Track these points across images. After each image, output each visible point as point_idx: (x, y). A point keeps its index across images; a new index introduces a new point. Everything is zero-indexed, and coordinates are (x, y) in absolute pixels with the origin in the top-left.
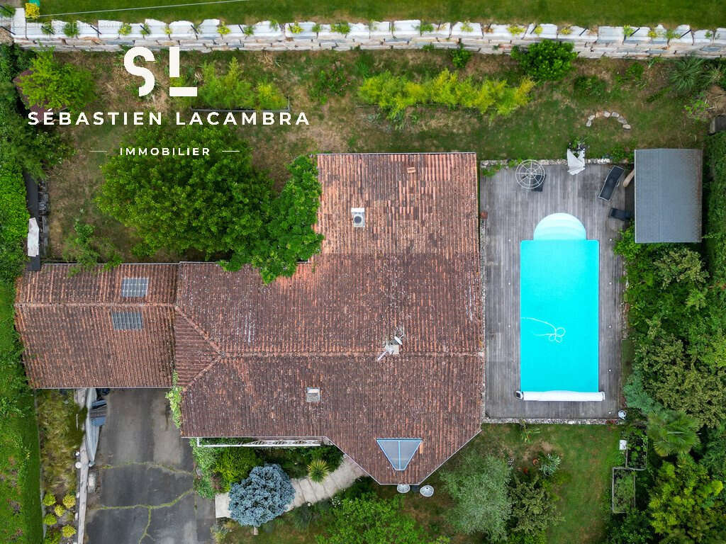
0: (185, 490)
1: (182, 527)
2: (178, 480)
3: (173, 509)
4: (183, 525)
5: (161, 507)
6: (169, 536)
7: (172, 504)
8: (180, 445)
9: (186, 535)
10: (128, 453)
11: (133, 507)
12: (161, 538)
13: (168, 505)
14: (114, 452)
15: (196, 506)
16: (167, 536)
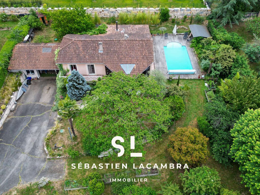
0: (48, 110)
1: (43, 122)
2: (46, 108)
3: (41, 116)
4: (43, 121)
5: (36, 116)
6: (36, 126)
7: (41, 115)
8: (50, 97)
9: (43, 125)
10: (31, 100)
11: (26, 116)
12: (33, 127)
13: (40, 115)
14: (25, 100)
15: (50, 115)
16: (35, 126)
